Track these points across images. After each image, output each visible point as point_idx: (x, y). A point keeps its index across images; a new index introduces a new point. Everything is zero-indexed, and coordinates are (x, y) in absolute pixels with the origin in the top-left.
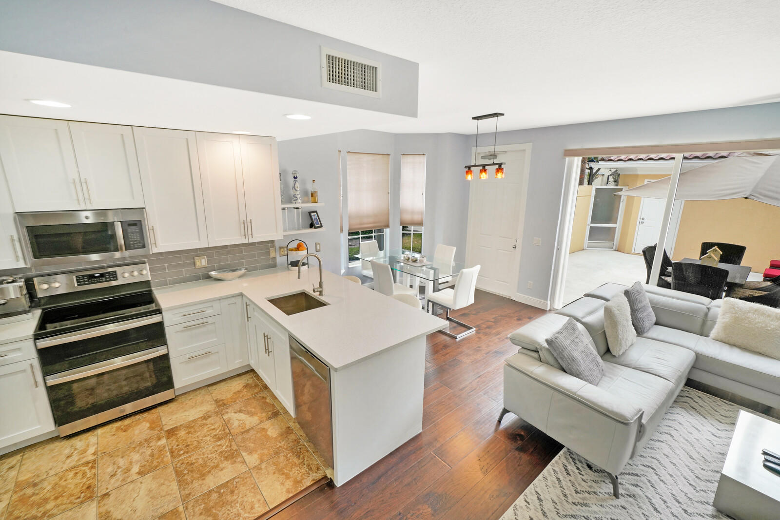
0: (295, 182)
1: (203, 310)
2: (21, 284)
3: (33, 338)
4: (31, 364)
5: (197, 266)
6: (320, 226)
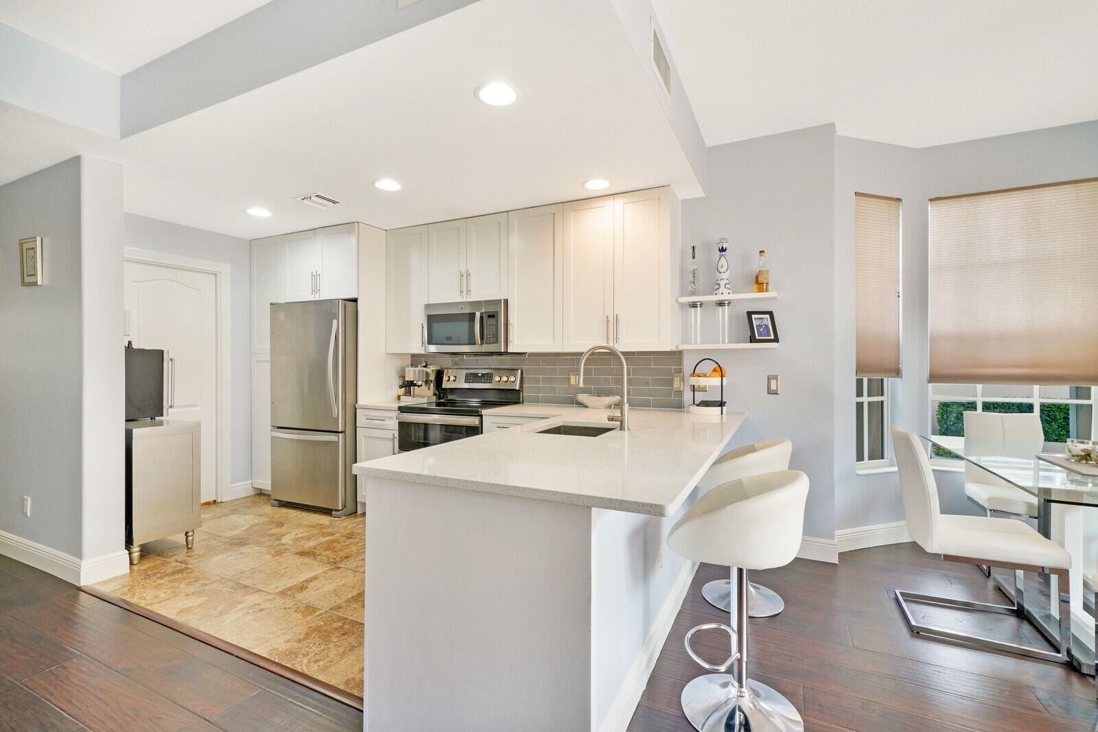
0: (721, 259)
2: (428, 370)
3: (399, 410)
4: (394, 434)
5: (571, 384)
6: (772, 337)
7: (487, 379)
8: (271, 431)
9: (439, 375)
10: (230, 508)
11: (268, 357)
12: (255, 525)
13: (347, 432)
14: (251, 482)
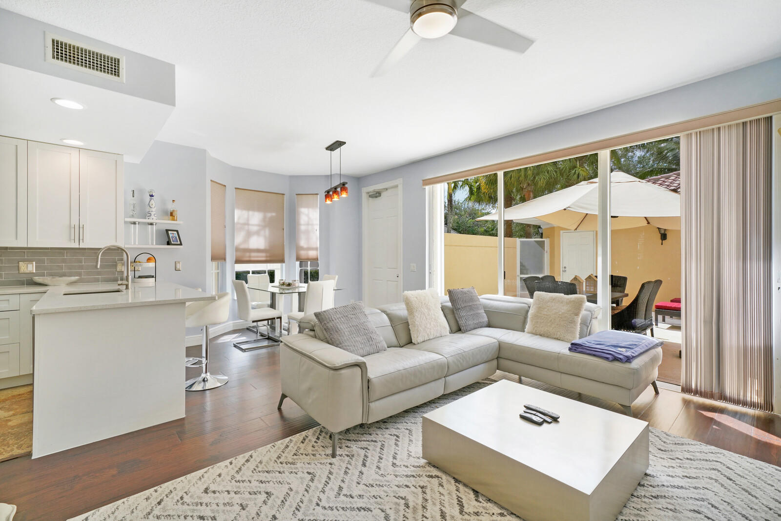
0: (151, 200)
5: (22, 271)
6: (179, 243)
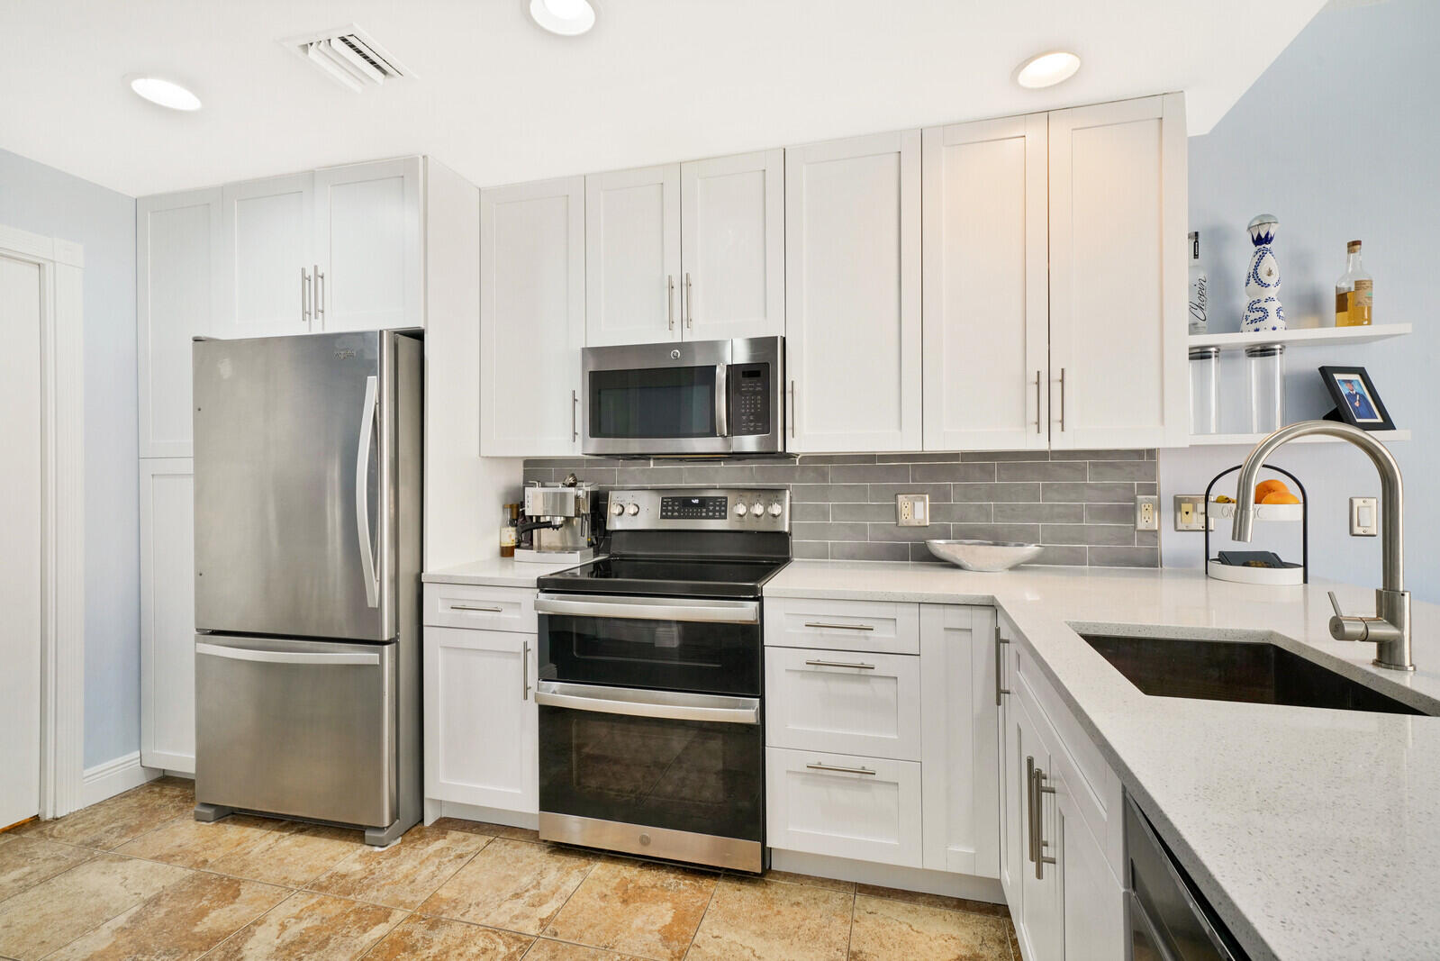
0: (1261, 257)
1: (866, 624)
2: (580, 493)
3: (538, 587)
4: (526, 644)
5: (903, 520)
6: (1380, 420)
7: (714, 511)
8: (197, 641)
9: (598, 503)
10: (80, 838)
11: (188, 466)
12: (156, 901)
13: (401, 641)
14: (137, 754)
